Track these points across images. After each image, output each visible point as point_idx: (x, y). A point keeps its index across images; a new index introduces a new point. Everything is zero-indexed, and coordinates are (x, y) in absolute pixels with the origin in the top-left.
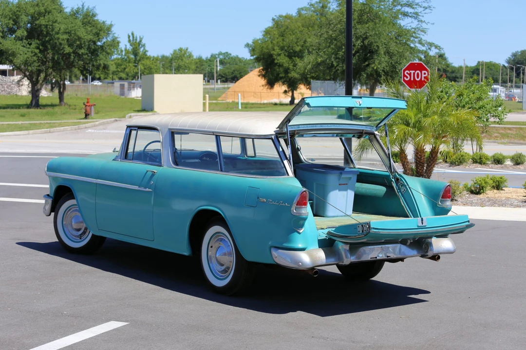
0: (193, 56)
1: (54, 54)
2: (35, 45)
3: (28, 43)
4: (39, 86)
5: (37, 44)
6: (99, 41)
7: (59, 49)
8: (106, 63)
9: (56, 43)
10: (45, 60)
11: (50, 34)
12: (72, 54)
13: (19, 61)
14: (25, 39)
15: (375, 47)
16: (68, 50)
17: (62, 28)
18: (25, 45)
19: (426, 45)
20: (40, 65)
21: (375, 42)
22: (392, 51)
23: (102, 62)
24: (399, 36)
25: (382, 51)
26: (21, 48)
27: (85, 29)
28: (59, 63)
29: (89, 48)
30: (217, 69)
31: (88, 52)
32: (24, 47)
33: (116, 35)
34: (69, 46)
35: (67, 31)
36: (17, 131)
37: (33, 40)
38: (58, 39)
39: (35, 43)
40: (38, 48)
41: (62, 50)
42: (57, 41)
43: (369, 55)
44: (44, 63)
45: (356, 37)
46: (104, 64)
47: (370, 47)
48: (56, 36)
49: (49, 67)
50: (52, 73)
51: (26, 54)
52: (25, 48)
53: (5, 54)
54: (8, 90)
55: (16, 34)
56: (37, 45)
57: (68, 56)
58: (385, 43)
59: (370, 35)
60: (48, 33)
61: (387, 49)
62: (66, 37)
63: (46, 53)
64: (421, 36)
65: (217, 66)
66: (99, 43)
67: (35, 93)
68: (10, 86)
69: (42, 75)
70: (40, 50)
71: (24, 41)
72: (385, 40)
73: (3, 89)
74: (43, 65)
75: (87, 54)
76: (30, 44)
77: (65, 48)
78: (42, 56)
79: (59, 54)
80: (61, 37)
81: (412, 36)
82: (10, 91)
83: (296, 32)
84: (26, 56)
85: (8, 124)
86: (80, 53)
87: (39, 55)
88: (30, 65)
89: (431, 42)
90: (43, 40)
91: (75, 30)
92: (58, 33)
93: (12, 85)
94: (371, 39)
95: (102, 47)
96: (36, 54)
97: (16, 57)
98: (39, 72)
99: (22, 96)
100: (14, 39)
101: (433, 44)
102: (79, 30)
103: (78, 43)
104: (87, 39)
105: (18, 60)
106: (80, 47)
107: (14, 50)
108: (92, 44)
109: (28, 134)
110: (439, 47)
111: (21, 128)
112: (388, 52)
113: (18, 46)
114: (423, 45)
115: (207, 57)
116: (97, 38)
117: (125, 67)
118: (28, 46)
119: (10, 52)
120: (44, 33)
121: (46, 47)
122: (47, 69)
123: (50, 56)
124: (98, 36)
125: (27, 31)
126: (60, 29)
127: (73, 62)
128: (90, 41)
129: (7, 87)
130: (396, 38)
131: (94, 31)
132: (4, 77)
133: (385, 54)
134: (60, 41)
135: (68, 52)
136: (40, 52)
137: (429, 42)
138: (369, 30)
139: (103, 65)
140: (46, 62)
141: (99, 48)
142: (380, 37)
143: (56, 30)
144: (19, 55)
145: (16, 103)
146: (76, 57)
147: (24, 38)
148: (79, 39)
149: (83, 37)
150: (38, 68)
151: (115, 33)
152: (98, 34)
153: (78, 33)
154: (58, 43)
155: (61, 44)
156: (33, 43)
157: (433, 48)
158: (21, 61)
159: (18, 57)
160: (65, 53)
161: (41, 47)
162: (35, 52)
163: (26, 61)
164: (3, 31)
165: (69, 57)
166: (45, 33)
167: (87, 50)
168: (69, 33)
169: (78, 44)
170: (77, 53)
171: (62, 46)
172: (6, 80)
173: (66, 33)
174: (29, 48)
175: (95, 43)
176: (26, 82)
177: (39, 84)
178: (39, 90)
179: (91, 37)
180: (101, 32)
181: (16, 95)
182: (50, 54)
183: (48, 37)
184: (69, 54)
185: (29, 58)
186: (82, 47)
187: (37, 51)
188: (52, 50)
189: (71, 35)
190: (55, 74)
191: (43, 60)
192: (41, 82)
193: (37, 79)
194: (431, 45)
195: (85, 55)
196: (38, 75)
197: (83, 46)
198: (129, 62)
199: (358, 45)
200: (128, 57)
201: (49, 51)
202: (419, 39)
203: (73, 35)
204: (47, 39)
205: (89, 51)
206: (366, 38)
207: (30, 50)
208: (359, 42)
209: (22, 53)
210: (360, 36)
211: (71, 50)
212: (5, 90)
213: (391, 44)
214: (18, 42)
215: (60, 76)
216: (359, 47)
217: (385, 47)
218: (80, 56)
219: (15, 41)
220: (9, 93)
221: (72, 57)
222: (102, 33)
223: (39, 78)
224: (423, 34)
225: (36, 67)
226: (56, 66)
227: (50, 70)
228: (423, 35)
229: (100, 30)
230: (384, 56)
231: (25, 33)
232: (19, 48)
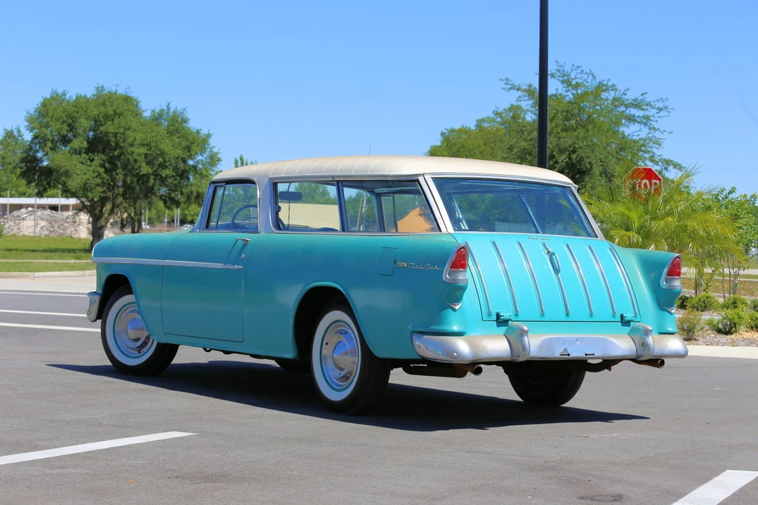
1: (125, 175)
2: (98, 162)
3: (89, 159)
4: (102, 222)
5: (103, 160)
6: (192, 159)
7: (133, 168)
8: (200, 191)
9: (129, 160)
10: (112, 184)
11: (121, 147)
12: (152, 177)
13: (75, 184)
14: (85, 153)
15: (586, 165)
16: (146, 169)
17: (137, 138)
18: (84, 161)
19: (660, 164)
20: (105, 191)
21: (587, 157)
22: (610, 171)
23: (194, 189)
24: (622, 149)
25: (597, 170)
26: (79, 166)
27: (171, 140)
28: (133, 189)
29: (176, 169)
30: (361, 211)
31: (174, 174)
32: (83, 163)
33: (215, 150)
34: (147, 165)
35: (146, 142)
36: (68, 270)
37: (96, 154)
38: (132, 153)
39: (99, 158)
40: (103, 166)
41: (137, 169)
42: (130, 157)
43: (578, 176)
44: (111, 188)
45: (560, 150)
46: (197, 192)
47: (580, 165)
48: (130, 149)
49: (118, 194)
50: (122, 203)
51: (85, 174)
52: (84, 166)
53: (55, 173)
54: (59, 231)
55: (71, 145)
56: (102, 162)
57: (145, 178)
58: (601, 159)
59: (580, 148)
60: (117, 144)
61: (603, 169)
62: (143, 150)
63: (114, 173)
64: (654, 150)
65: (362, 208)
66: (191, 162)
67: (97, 233)
68: (62, 225)
69: (108, 206)
70: (106, 169)
71: (84, 155)
72: (602, 154)
73: (52, 229)
74: (110, 191)
75: (173, 176)
76: (92, 160)
77: (142, 166)
78: (108, 177)
79: (133, 176)
80: (137, 150)
81: (641, 150)
82: (62, 231)
84: (85, 177)
85: (55, 263)
86: (164, 175)
87: (104, 175)
88: (91, 191)
89: (667, 158)
90: (111, 154)
91: (156, 142)
92: (132, 145)
93: (66, 224)
94: (581, 153)
95: (195, 167)
96: (99, 175)
97: (70, 177)
98: (103, 201)
99: (80, 239)
100: (69, 152)
101: (671, 161)
102: (163, 141)
103: (161, 160)
104: (174, 156)
105: (73, 184)
106: (163, 166)
107: (68, 168)
108: (180, 162)
109: (83, 276)
110: (680, 165)
111: (72, 268)
112: (605, 173)
113: (74, 162)
114: (657, 163)
116: (188, 154)
118: (89, 163)
119: (62, 171)
120: (111, 145)
121: (115, 164)
122: (115, 197)
123: (120, 177)
124: (189, 151)
125: (88, 142)
126: (135, 139)
127: (153, 188)
128: (178, 158)
129: (58, 227)
130: (617, 153)
131: (184, 144)
132: (54, 212)
133: (601, 175)
134: (135, 156)
135: (145, 173)
136: (105, 172)
137: (665, 159)
138: (578, 139)
139: (195, 193)
140: (114, 186)
141: (190, 169)
142: (593, 150)
143: (130, 140)
144: (75, 175)
145: (70, 246)
146: (158, 180)
147: (83, 151)
148: (162, 154)
149: (168, 152)
150: (102, 195)
151: (213, 147)
152: (188, 148)
153: (161, 146)
154: (132, 160)
155: (136, 161)
156: (96, 158)
157: (671, 168)
158: (78, 184)
159: (74, 179)
160: (141, 173)
161: (107, 165)
162: (98, 172)
163: (86, 183)
164: (54, 140)
165: (148, 181)
166: (113, 144)
167: (174, 171)
168: (148, 145)
169: (161, 163)
170: (158, 175)
171: (138, 164)
172: (57, 216)
173: (144, 145)
174: (90, 166)
175: (184, 161)
176: (84, 217)
177: (103, 218)
178: (102, 228)
179: (179, 152)
180: (193, 146)
181: (71, 237)
182: (120, 175)
183: (118, 151)
184: (147, 176)
185: (89, 180)
186: (166, 167)
187: (102, 170)
188: (123, 169)
189: (150, 148)
190: (127, 205)
191: (110, 185)
192: (106, 215)
193: (101, 211)
194: (668, 163)
195: (170, 178)
196: (103, 205)
197: (167, 164)
199: (563, 161)
201: (118, 171)
202: (651, 154)
203: (153, 148)
204: (116, 153)
205: (176, 173)
206: (574, 152)
207: (91, 168)
208: (563, 157)
209: (79, 173)
210: (566, 148)
211: (151, 171)
212: (54, 230)
213: (610, 160)
214: (73, 156)
215: (134, 208)
216: (564, 164)
217: (602, 165)
218: (163, 180)
219: (69, 155)
220: (61, 235)
221: (152, 181)
222: (194, 147)
223: (104, 209)
224: (657, 146)
225: (99, 194)
226: (129, 192)
227: (120, 199)
228: (657, 148)
229: (192, 143)
230: (600, 178)
231: (85, 144)
232: (75, 166)
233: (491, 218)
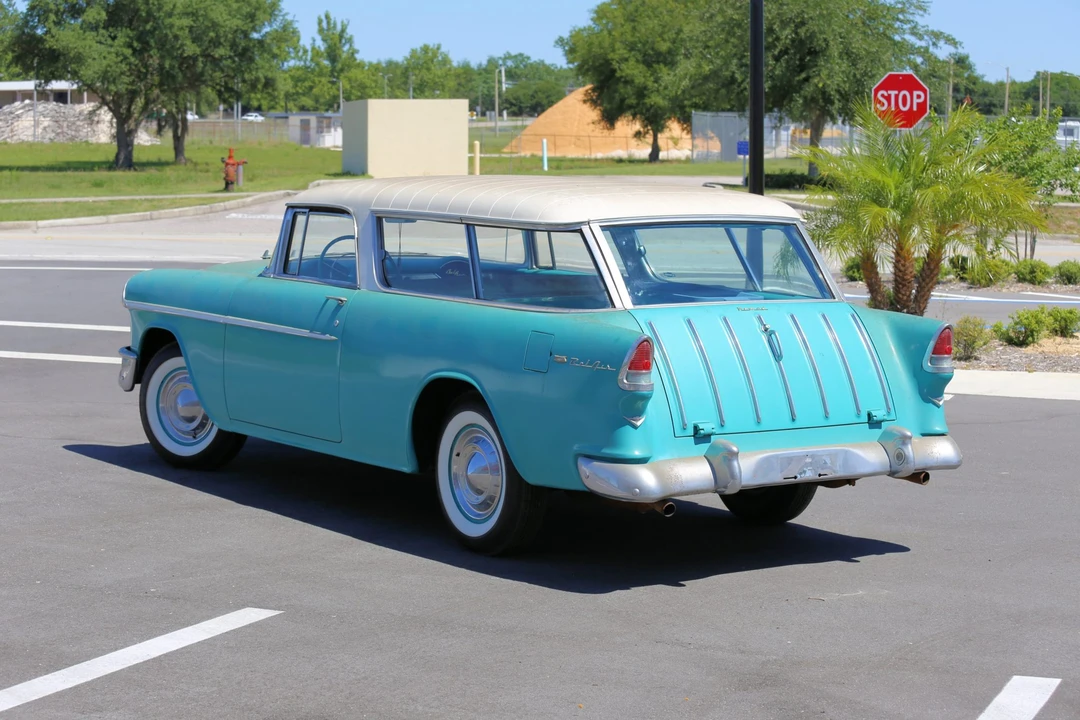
0: (450, 62)
1: (162, 57)
2: (123, 40)
3: (110, 36)
4: (132, 124)
5: (128, 37)
6: (256, 31)
7: (173, 47)
8: (270, 75)
9: (166, 35)
10: (144, 71)
11: (155, 18)
12: (201, 59)
13: (90, 72)
14: (104, 28)
15: (820, 42)
16: (191, 49)
17: (178, 5)
18: (103, 40)
19: (926, 37)
20: (134, 81)
21: (821, 33)
22: (854, 51)
23: (261, 75)
24: (870, 18)
25: (835, 50)
26: (96, 46)
27: (226, 6)
28: (174, 77)
29: (233, 45)
30: (500, 88)
31: (232, 54)
32: (100, 43)
33: (289, 18)
34: (193, 42)
35: (190, 10)
36: (84, 216)
37: (119, 28)
38: (172, 26)
39: (123, 35)
40: (130, 46)
41: (179, 49)
42: (168, 32)
43: (808, 58)
44: (141, 77)
45: (782, 21)
46: (266, 78)
47: (811, 43)
48: (168, 21)
49: (152, 85)
50: (158, 97)
51: (105, 58)
52: (103, 46)
53: (62, 58)
54: (69, 132)
55: (84, 17)
56: (128, 40)
57: (191, 62)
58: (840, 34)
59: (811, 18)
60: (149, 14)
61: (845, 47)
62: (187, 22)
63: (146, 55)
64: (917, 19)
65: (500, 82)
66: (255, 36)
67: (124, 138)
68: (74, 123)
69: (140, 102)
70: (135, 51)
71: (102, 31)
72: (842, 27)
73: (59, 131)
74: (141, 80)
75: (230, 57)
76: (114, 38)
77: (185, 45)
78: (137, 62)
79: (173, 58)
80: (177, 22)
81: (898, 19)
82: (73, 133)
83: (661, 13)
84: (105, 63)
85: (66, 203)
86: (217, 56)
87: (132, 59)
88: (114, 82)
89: (935, 30)
90: (141, 28)
91: (205, 9)
92: (170, 15)
93: (78, 123)
94: (812, 26)
95: (261, 42)
96: (126, 58)
97: (83, 64)
98: (133, 95)
99: (99, 145)
100: (81, 28)
101: (941, 33)
102: (214, 7)
103: (212, 34)
104: (231, 28)
105: (89, 72)
106: (216, 43)
107: (81, 50)
108: (242, 36)
109: (107, 223)
110: (953, 39)
111: (91, 210)
112: (847, 53)
113: (88, 42)
114: (921, 38)
115: (480, 65)
116: (251, 25)
117: (311, 84)
118: (110, 41)
119: (71, 55)
120: (141, 16)
121: (147, 43)
122: (149, 88)
123: (154, 62)
124: (252, 21)
125: (108, 13)
126: (174, 6)
127: (202, 74)
128: (236, 31)
129: (68, 126)
130: (864, 23)
131: (246, 9)
132: (61, 105)
133: (840, 57)
134: (175, 30)
135: (191, 53)
136: (133, 54)
137: (933, 32)
138: (808, 6)
139: (263, 80)
140: (146, 74)
141: (254, 46)
142: (830, 21)
143: (167, 8)
144: (90, 60)
145: (85, 158)
146: (208, 64)
147: (102, 25)
148: (215, 25)
149: (222, 23)
150: (130, 87)
151: (287, 14)
152: (252, 17)
153: (213, 15)
154: (170, 36)
155: (176, 37)
156: (119, 35)
157: (941, 43)
158: (95, 72)
159: (89, 65)
160: (185, 55)
161: (135, 44)
162: (123, 54)
163: (106, 72)
164: (58, 10)
165: (194, 65)
166: (144, 14)
167: (231, 49)
168: (193, 14)
169: (212, 38)
170: (209, 55)
171: (180, 42)
172: (66, 111)
173: (187, 14)
174: (111, 46)
175: (246, 35)
176: (106, 115)
177: (133, 119)
178: (131, 133)
179: (236, 23)
180: (258, 13)
181: (87, 142)
182: (155, 57)
183: (151, 23)
184: (195, 59)
185: (111, 67)
186: (220, 44)
187: (128, 52)
188: (159, 49)
189: (197, 19)
190: (166, 99)
191: (139, 71)
192: (136, 115)
193: (129, 110)
194: (937, 36)
195: (226, 59)
196: (131, 101)
197: (222, 40)
198: (321, 74)
199: (786, 38)
200: (317, 64)
201: (152, 53)
202: (913, 25)
203: (201, 19)
204: (148, 27)
205: (235, 52)
206: (803, 23)
207: (112, 50)
208: (787, 31)
209: (96, 57)
210: (791, 19)
211: (198, 51)
212: (62, 132)
213: (854, 36)
214: (87, 33)
215: (176, 103)
216: (788, 41)
217: (842, 43)
218: (215, 62)
219: (82, 31)
220: (72, 138)
221: (201, 65)
222: (260, 15)
223: (133, 107)
224: (921, 12)
225: (126, 86)
226: (167, 80)
227: (156, 91)
228: (922, 16)
229: (257, 9)
230: (840, 61)
231: (104, 15)
232: (90, 47)
233: (686, 102)
